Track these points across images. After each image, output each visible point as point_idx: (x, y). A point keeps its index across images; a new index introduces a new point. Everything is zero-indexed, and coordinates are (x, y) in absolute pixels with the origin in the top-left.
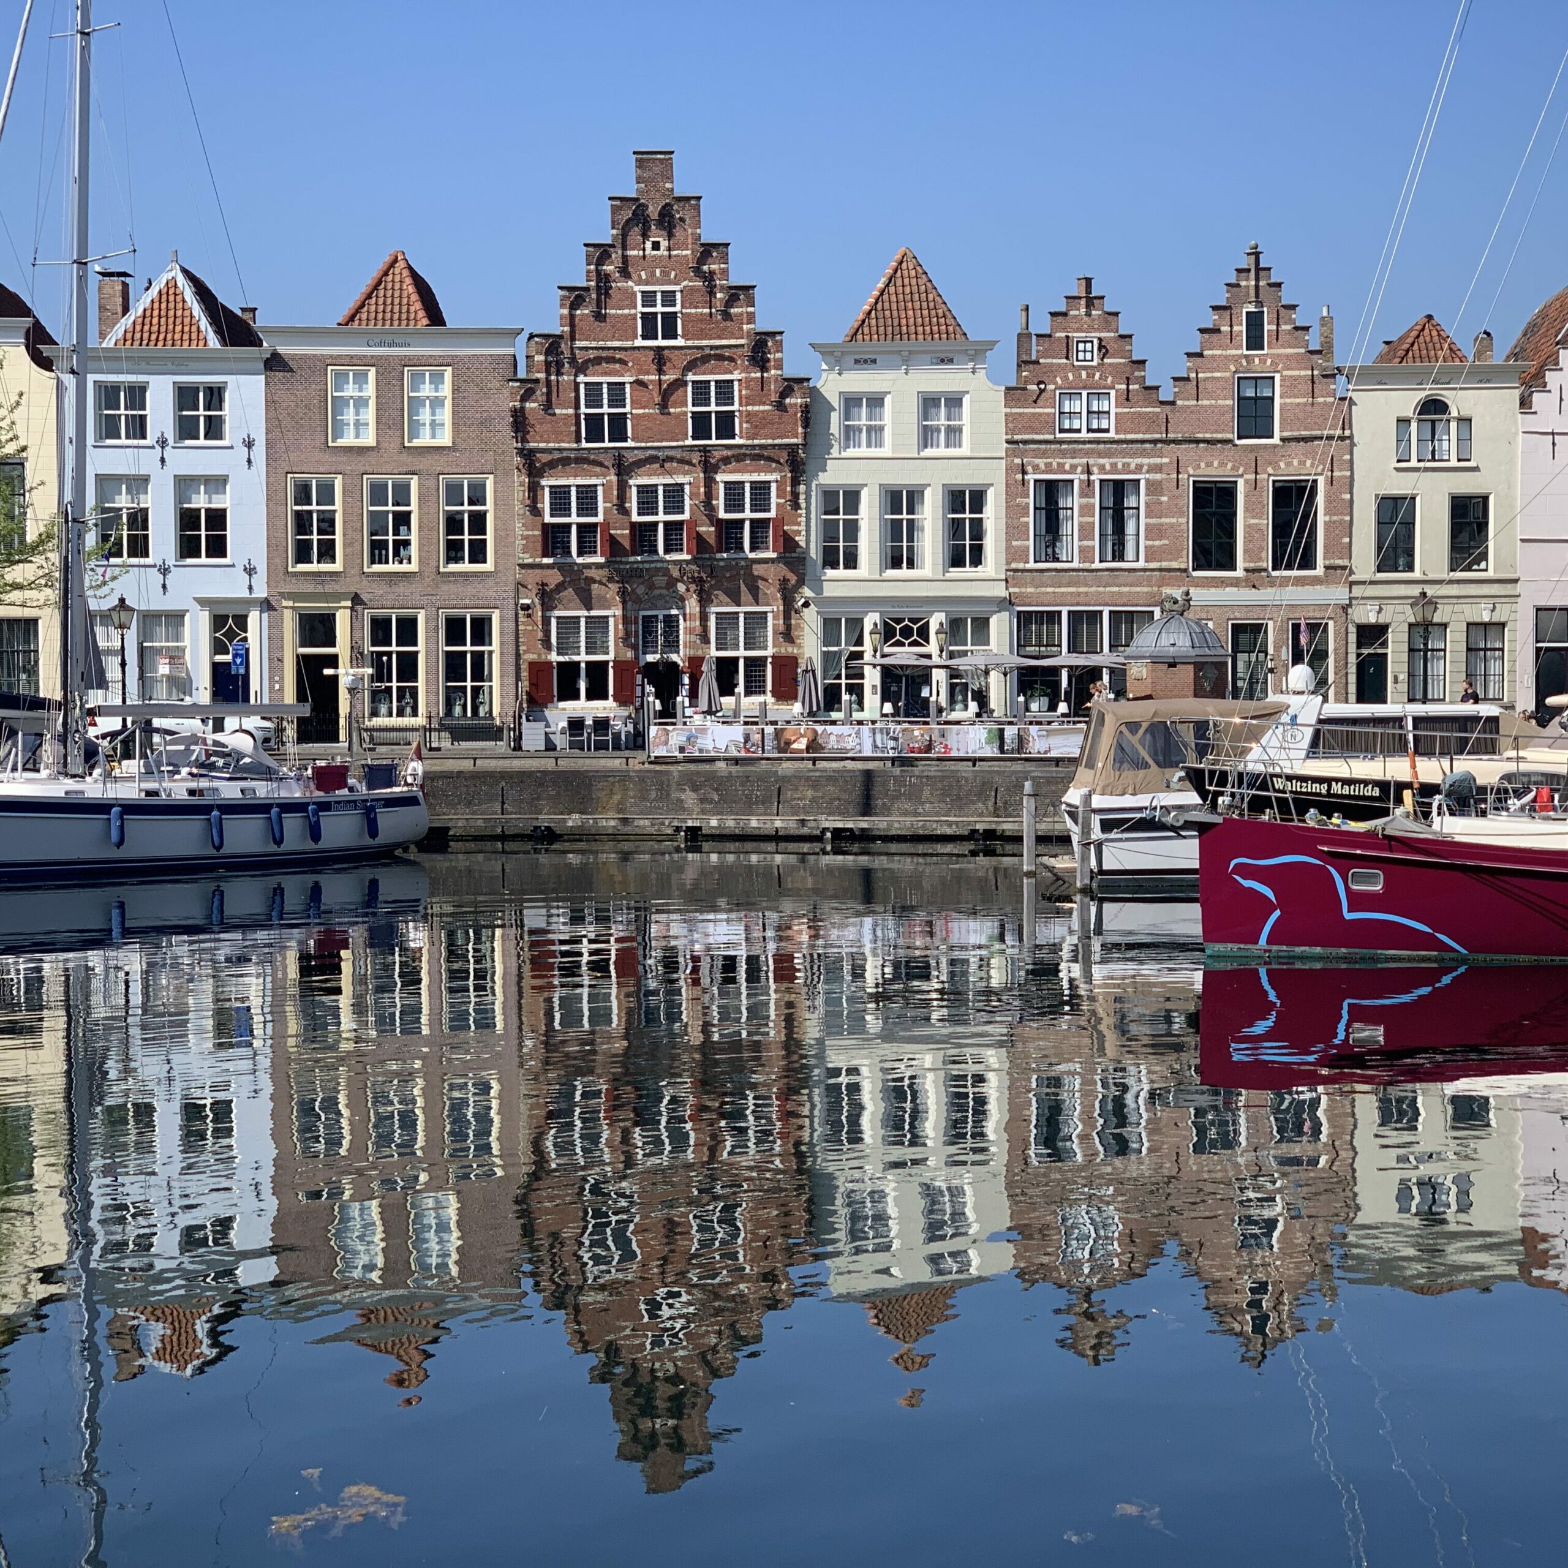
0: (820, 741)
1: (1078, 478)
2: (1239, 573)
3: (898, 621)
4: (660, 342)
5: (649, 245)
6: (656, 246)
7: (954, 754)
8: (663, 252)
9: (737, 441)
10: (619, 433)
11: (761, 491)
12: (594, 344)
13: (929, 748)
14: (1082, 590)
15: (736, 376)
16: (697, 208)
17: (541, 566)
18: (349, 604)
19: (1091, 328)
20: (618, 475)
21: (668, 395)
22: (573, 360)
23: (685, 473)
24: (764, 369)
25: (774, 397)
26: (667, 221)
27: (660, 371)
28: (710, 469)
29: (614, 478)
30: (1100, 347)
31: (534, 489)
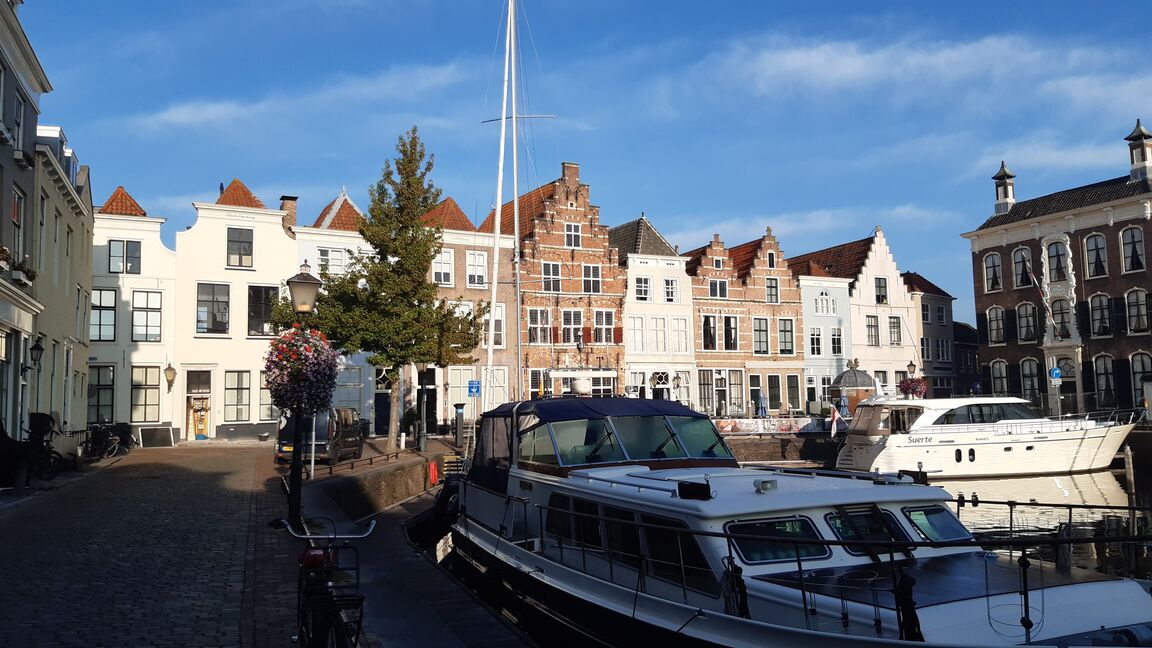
1: (717, 315)
2: (769, 355)
3: (658, 373)
4: (573, 248)
5: (569, 204)
6: (572, 205)
8: (574, 208)
9: (601, 293)
10: (556, 288)
11: (609, 315)
14: (719, 361)
15: (600, 265)
16: (588, 190)
19: (720, 255)
20: (556, 306)
23: (581, 306)
24: (611, 263)
25: (615, 275)
26: (576, 195)
27: (573, 261)
28: (590, 306)
29: (554, 307)
30: (723, 262)
31: (523, 311)
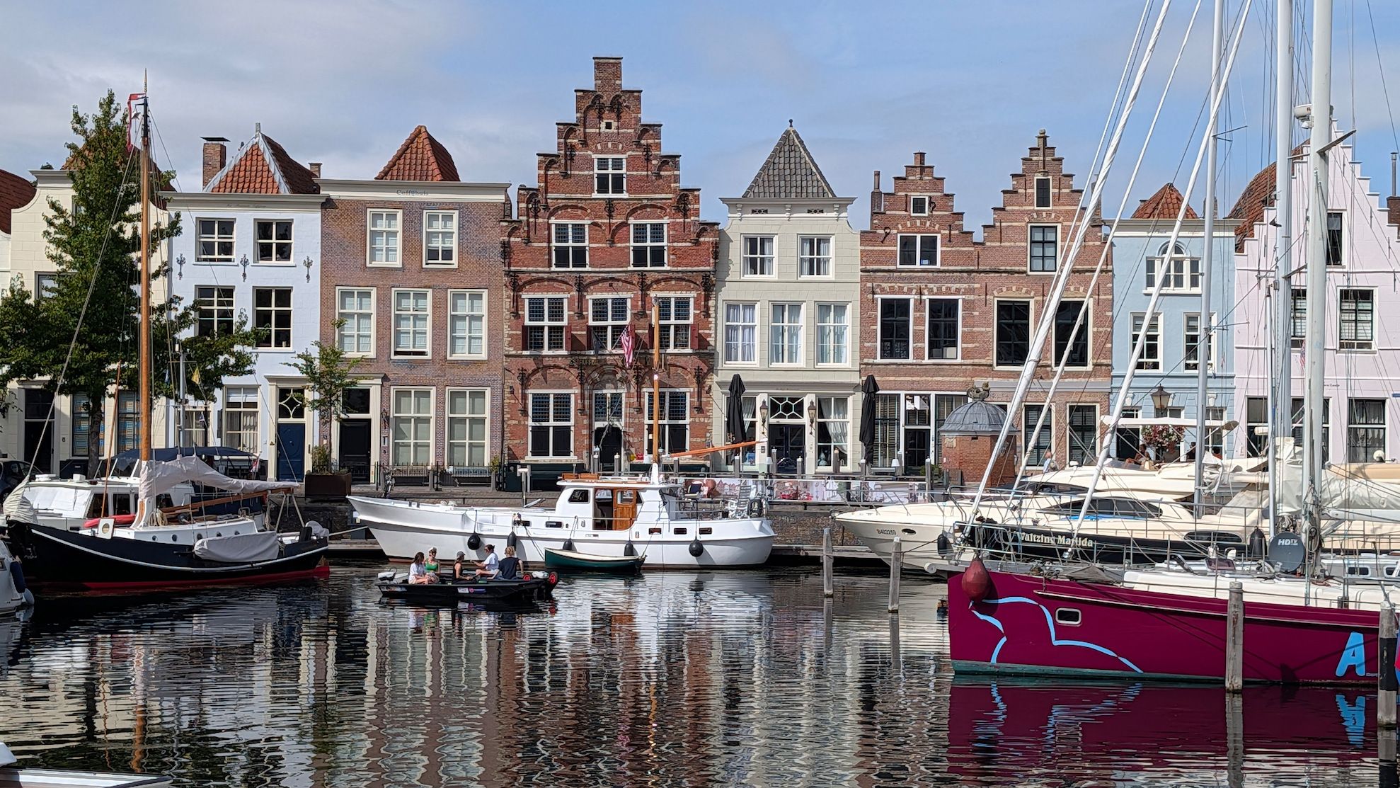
0: (718, 489)
1: (912, 298)
3: (781, 400)
4: (611, 195)
5: (603, 125)
6: (609, 126)
7: (814, 500)
9: (666, 268)
10: (580, 260)
11: (682, 304)
12: (563, 196)
13: (796, 495)
14: (914, 379)
15: (666, 220)
16: (639, 98)
17: (521, 356)
18: (379, 381)
19: (924, 190)
20: (579, 291)
21: (615, 233)
22: (547, 207)
23: (628, 291)
24: (685, 216)
25: (693, 237)
26: (617, 107)
27: (610, 217)
28: (645, 288)
29: (575, 293)
30: (930, 203)
31: (517, 300)
